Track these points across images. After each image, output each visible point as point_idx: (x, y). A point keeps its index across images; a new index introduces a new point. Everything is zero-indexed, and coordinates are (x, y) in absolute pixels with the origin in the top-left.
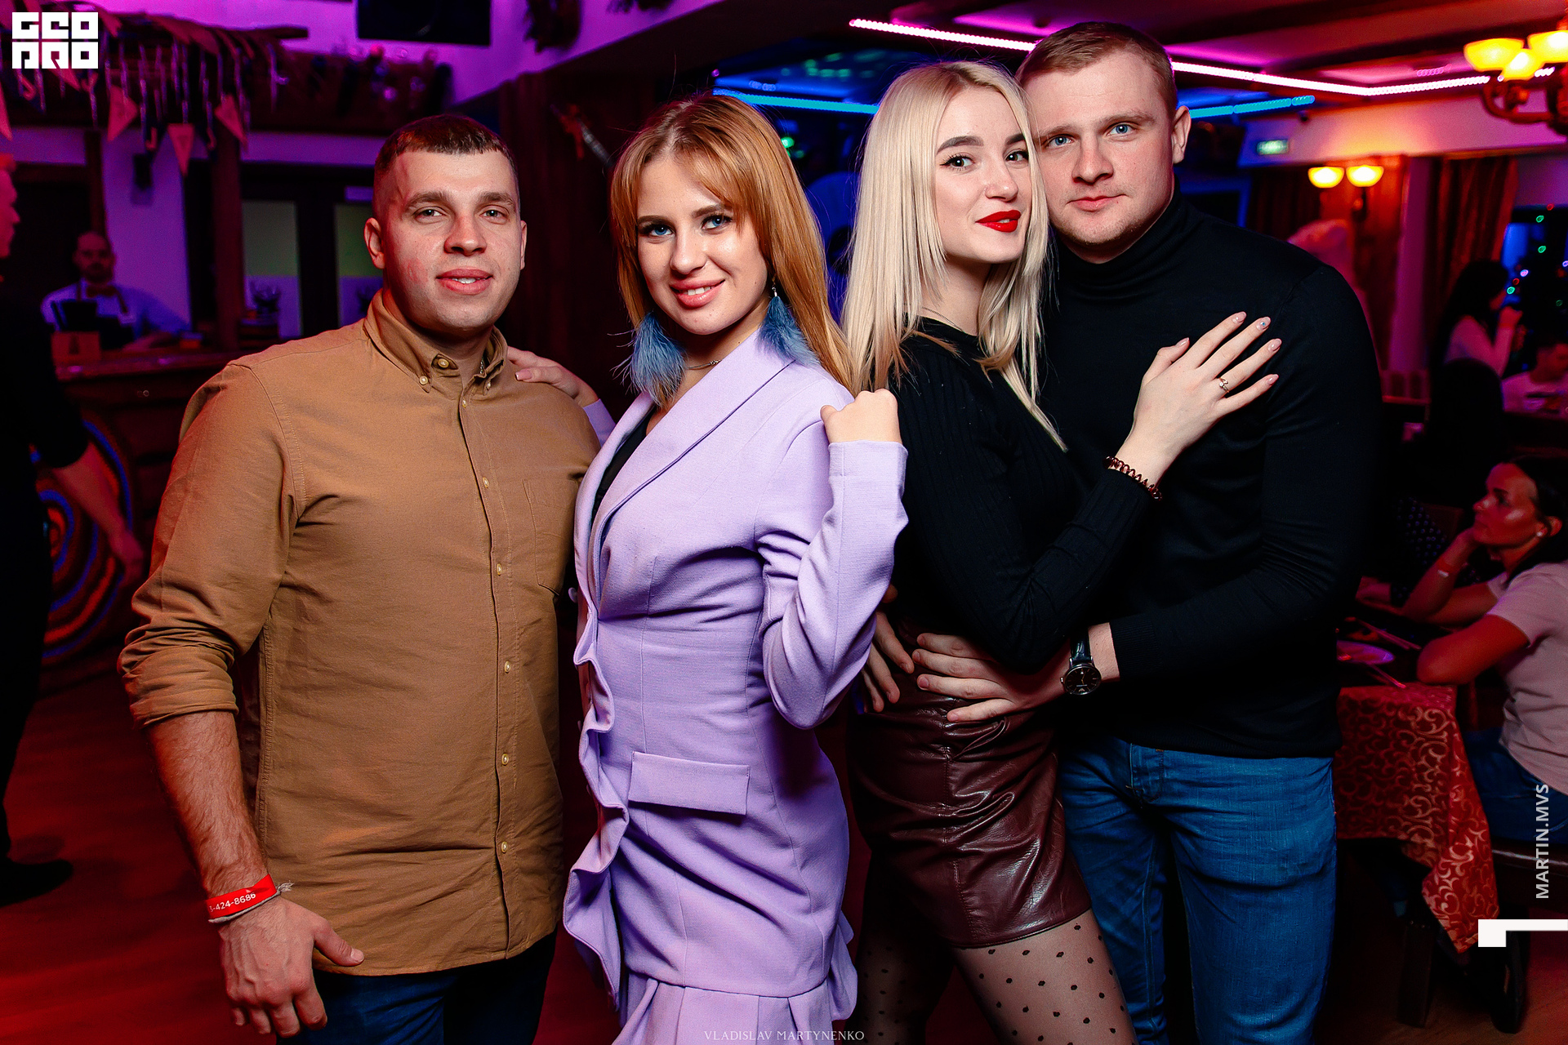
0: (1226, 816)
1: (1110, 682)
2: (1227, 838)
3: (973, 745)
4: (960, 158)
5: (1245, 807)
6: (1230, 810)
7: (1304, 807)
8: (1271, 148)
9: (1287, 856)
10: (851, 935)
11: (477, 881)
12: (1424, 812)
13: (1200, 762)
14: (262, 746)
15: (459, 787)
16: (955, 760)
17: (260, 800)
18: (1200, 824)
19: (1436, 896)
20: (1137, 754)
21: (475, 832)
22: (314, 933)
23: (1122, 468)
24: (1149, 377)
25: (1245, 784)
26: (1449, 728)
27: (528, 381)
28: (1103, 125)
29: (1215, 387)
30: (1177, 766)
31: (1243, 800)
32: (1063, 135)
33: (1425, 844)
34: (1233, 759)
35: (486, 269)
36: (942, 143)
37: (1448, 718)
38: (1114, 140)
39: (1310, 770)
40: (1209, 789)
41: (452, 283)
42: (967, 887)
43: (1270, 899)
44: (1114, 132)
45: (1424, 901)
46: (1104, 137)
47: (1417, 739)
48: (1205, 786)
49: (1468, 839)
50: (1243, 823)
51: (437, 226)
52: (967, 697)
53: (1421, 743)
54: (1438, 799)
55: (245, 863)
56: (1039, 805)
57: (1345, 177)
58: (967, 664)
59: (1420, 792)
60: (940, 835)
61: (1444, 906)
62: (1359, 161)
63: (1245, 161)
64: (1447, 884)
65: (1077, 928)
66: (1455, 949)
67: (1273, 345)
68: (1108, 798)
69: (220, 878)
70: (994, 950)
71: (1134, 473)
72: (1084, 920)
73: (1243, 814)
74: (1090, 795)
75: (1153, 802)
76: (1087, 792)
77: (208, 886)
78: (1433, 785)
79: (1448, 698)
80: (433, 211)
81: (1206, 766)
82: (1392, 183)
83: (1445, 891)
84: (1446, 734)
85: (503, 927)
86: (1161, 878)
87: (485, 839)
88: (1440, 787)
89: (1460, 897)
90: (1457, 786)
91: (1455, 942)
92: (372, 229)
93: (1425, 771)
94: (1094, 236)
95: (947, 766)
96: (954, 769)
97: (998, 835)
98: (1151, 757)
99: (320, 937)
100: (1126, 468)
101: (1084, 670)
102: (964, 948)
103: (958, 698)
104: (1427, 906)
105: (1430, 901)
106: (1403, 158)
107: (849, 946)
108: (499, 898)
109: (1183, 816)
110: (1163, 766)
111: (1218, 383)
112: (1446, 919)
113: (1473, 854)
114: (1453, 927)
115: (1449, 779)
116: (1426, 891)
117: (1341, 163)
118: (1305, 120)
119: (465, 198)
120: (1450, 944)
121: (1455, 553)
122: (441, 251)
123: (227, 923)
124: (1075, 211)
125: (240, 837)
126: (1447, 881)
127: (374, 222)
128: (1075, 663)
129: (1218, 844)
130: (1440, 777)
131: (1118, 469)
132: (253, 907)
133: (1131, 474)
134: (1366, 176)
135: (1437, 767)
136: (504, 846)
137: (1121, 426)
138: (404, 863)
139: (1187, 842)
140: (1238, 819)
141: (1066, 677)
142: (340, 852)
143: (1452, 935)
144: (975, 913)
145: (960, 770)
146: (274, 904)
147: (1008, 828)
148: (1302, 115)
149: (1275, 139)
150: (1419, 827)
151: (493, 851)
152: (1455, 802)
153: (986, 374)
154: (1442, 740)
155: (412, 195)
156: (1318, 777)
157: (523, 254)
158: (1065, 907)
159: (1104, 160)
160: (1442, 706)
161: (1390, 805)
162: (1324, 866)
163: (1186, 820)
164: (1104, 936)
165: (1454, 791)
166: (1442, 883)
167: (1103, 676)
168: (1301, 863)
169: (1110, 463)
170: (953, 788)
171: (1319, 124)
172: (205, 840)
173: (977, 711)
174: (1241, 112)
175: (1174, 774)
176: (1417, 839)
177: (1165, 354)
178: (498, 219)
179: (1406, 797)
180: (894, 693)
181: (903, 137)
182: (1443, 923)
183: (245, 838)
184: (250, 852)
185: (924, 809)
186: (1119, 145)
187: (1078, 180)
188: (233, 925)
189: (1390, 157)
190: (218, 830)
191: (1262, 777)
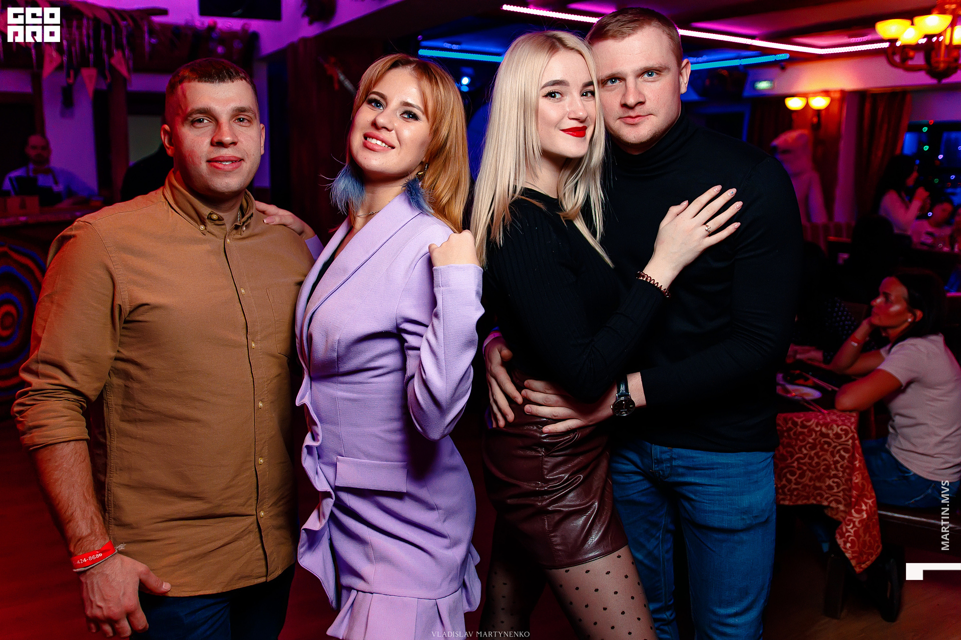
0: (709, 487)
1: (641, 408)
2: (710, 500)
3: (558, 447)
4: (554, 93)
5: (721, 482)
6: (712, 483)
7: (757, 482)
8: (763, 85)
9: (745, 511)
10: (478, 559)
11: (246, 535)
12: (838, 488)
13: (694, 455)
14: (108, 457)
15: (233, 479)
16: (547, 456)
17: (108, 490)
18: (695, 493)
19: (843, 539)
20: (657, 450)
21: (244, 506)
22: (139, 574)
23: (647, 279)
24: (664, 223)
25: (721, 468)
26: (853, 438)
27: (272, 224)
28: (640, 72)
29: (703, 230)
30: (680, 457)
31: (721, 478)
32: (615, 78)
33: (838, 508)
34: (714, 453)
35: (239, 156)
36: (544, 83)
37: (852, 432)
38: (645, 81)
39: (761, 460)
40: (700, 471)
41: (217, 164)
42: (553, 531)
43: (736, 538)
44: (646, 76)
45: (836, 542)
46: (640, 79)
47: (834, 444)
48: (697, 469)
49: (863, 505)
50: (720, 492)
51: (207, 129)
52: (554, 418)
53: (835, 447)
54: (846, 480)
55: (95, 535)
56: (597, 483)
57: (807, 104)
58: (553, 398)
59: (835, 476)
60: (538, 501)
61: (849, 545)
62: (815, 94)
63: (747, 93)
64: (850, 532)
65: (619, 557)
66: (855, 571)
67: (738, 205)
68: (639, 478)
69: (80, 544)
70: (569, 570)
71: (654, 281)
72: (623, 551)
73: (720, 486)
74: (628, 476)
75: (666, 480)
76: (627, 475)
77: (72, 549)
78: (843, 472)
79: (853, 420)
80: (203, 119)
81: (698, 458)
82: (835, 108)
83: (849, 536)
84: (850, 441)
85: (263, 562)
86: (671, 527)
87: (251, 510)
88: (848, 474)
89: (858, 539)
90: (858, 472)
91: (855, 567)
92: (166, 132)
93: (838, 464)
94: (634, 139)
95: (542, 459)
96: (547, 461)
97: (571, 499)
98: (665, 452)
99: (143, 577)
100: (649, 278)
101: (624, 400)
102: (551, 569)
103: (549, 419)
104: (838, 545)
105: (840, 542)
106: (843, 92)
107: (476, 567)
108: (260, 545)
109: (684, 488)
110: (672, 457)
111: (705, 227)
112: (850, 553)
113: (866, 513)
114: (853, 558)
115: (853, 469)
116: (838, 536)
117: (805, 95)
118: (783, 68)
119: (224, 111)
120: (852, 567)
121: (862, 331)
122: (209, 145)
123: (85, 572)
124: (623, 124)
125: (92, 518)
126: (851, 530)
127: (167, 127)
128: (620, 396)
129: (705, 504)
130: (847, 467)
131: (645, 279)
132: (101, 561)
133: (652, 282)
134: (820, 103)
135: (846, 461)
136: (262, 514)
137: (647, 253)
138: (199, 526)
139: (687, 505)
140: (717, 489)
141: (614, 405)
142: (160, 520)
143: (853, 563)
144: (558, 548)
145: (551, 461)
146: (114, 559)
147: (578, 496)
148: (781, 65)
149: (765, 80)
150: (835, 497)
151: (255, 517)
152: (855, 483)
153: (564, 221)
154: (848, 445)
155: (189, 109)
156: (764, 464)
157: (262, 145)
158: (611, 543)
159: (640, 93)
160: (849, 424)
161: (818, 484)
162: (768, 518)
163: (685, 490)
164: (636, 562)
165: (855, 476)
166: (847, 531)
167: (636, 405)
168: (754, 515)
169: (640, 275)
170: (546, 473)
171: (792, 71)
172: (70, 521)
173: (560, 427)
174: (745, 64)
175: (679, 462)
176: (833, 505)
177: (674, 210)
178: (245, 123)
179: (827, 479)
180: (511, 416)
181: (521, 75)
182: (848, 555)
183: (95, 519)
184: (98, 527)
185: (528, 485)
186: (649, 84)
187: (624, 106)
188: (88, 573)
189: (835, 91)
190: (78, 514)
191: (731, 464)
